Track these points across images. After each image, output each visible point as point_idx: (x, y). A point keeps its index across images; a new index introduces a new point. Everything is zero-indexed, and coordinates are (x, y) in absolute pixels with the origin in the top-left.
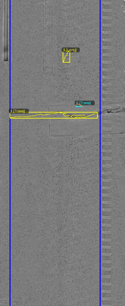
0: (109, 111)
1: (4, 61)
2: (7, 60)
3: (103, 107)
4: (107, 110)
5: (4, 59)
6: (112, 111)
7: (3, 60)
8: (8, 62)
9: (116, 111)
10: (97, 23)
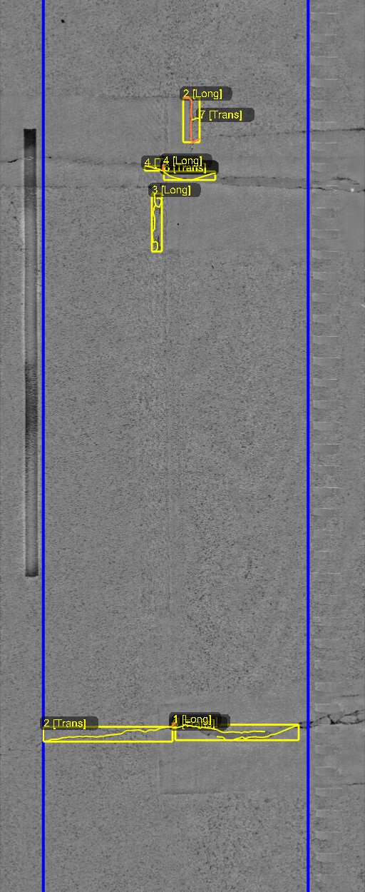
0: (335, 720)
1: (28, 575)
2: (35, 574)
3: (316, 708)
4: (328, 716)
5: (27, 570)
6: (342, 720)
7: (24, 573)
8: (38, 578)
9: (354, 718)
10: (298, 464)
